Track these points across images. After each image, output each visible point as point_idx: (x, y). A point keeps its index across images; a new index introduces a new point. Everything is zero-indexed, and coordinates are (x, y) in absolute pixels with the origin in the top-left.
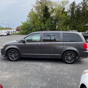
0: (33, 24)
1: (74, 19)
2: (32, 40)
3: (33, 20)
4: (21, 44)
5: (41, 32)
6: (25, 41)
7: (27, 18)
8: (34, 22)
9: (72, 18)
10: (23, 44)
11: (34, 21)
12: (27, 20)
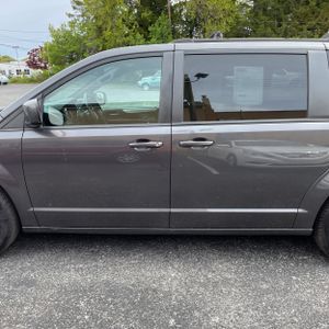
0: (98, 37)
1: (267, 18)
2: (97, 106)
3: (96, 18)
4: (15, 135)
5: (170, 46)
6: (46, 116)
7: (72, 12)
8: (100, 30)
9: (257, 15)
10: (30, 135)
11: (100, 23)
12: (70, 20)
